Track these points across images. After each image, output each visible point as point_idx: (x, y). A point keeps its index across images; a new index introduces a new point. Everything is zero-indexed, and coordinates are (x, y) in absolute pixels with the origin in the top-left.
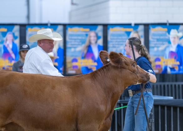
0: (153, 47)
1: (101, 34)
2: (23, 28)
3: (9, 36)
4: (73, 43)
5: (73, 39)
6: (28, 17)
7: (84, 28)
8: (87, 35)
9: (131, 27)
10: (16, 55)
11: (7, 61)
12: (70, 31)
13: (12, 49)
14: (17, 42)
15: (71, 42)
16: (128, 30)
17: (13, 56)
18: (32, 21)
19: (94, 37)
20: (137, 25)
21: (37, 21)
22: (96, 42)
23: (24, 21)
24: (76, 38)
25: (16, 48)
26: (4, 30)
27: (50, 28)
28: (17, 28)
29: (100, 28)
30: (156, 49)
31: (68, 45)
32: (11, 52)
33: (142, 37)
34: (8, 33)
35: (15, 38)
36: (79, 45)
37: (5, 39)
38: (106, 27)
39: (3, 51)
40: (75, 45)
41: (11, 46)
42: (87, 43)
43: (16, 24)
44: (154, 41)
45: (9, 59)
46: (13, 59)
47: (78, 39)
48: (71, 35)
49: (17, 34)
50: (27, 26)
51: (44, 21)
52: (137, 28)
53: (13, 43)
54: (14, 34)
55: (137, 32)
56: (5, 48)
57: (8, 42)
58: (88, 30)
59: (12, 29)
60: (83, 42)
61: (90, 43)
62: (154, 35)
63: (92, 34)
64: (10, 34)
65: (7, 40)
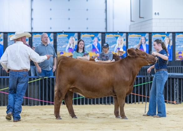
0: (178, 46)
1: (147, 38)
2: (103, 34)
3: (96, 39)
4: (132, 43)
5: (132, 41)
6: (106, 29)
7: (138, 35)
8: (140, 39)
9: (165, 34)
10: (99, 50)
11: (94, 53)
12: (130, 36)
13: (97, 47)
14: (100, 42)
15: (131, 42)
16: (163, 36)
17: (98, 50)
18: (108, 31)
19: (144, 40)
20: (168, 33)
21: (111, 31)
22: (145, 43)
23: (104, 31)
24: (133, 40)
25: (100, 46)
26: (93, 35)
27: (119, 34)
28: (100, 35)
29: (147, 35)
30: (179, 47)
31: (129, 45)
32: (97, 48)
33: (171, 40)
34: (95, 38)
35: (99, 40)
36: (135, 44)
37: (93, 41)
38: (151, 34)
39: (92, 47)
40: (133, 44)
41: (96, 45)
42: (140, 43)
43: (100, 33)
44: (178, 42)
45: (95, 52)
46: (98, 52)
47: (135, 41)
48: (131, 39)
49: (100, 38)
50: (106, 34)
51: (115, 31)
52: (168, 35)
53: (98, 43)
54: (98, 38)
55: (168, 37)
56: (93, 46)
57: (95, 43)
58: (140, 36)
59: (98, 35)
60: (138, 43)
61: (142, 43)
62: (178, 39)
63: (143, 38)
64: (96, 38)
65: (94, 41)
